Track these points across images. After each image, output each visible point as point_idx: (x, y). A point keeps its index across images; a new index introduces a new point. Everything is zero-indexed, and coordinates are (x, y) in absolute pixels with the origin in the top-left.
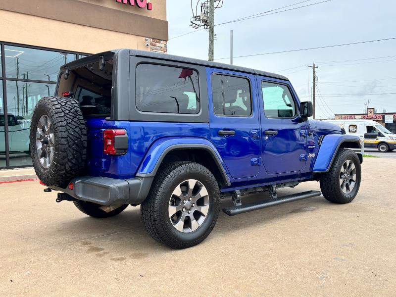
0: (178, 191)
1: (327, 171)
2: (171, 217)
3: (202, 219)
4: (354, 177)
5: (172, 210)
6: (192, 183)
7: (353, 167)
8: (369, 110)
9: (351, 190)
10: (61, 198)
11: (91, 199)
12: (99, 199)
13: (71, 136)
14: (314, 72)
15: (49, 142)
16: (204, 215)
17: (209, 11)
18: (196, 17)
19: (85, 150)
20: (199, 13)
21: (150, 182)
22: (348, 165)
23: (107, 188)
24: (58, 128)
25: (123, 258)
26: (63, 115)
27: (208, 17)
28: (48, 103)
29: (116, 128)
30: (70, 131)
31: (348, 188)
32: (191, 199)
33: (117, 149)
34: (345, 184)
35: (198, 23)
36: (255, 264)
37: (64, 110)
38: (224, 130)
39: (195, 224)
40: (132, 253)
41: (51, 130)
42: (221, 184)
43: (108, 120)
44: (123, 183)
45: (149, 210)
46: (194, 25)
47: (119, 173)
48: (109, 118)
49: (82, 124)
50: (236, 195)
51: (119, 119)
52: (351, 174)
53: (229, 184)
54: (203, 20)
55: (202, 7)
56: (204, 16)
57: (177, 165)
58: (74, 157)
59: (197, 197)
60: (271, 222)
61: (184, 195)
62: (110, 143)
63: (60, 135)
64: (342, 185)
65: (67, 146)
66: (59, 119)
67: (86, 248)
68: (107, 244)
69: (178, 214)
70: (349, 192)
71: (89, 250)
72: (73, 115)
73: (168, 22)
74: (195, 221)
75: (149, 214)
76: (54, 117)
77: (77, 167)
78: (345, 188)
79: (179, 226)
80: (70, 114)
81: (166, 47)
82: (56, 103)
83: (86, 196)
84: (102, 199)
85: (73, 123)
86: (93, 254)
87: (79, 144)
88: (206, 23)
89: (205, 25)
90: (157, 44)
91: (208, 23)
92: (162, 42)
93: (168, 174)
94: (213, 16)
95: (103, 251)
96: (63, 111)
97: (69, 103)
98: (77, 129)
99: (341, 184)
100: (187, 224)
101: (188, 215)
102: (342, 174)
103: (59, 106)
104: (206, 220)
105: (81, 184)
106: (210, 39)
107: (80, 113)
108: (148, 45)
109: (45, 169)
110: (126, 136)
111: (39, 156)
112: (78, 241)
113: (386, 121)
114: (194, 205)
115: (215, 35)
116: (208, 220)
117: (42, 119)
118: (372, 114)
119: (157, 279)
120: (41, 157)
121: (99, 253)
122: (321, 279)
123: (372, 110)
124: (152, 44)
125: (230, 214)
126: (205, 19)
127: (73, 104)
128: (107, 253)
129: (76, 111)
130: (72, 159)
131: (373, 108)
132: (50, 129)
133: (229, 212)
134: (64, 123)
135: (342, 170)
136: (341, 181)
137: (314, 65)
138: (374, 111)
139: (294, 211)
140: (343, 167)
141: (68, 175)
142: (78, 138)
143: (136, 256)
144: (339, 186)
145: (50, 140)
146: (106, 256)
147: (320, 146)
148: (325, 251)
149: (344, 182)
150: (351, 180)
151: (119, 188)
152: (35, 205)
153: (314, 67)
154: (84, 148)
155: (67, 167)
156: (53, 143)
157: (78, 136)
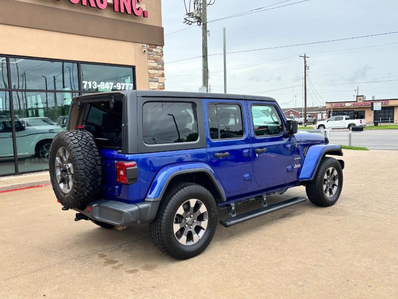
0: (181, 211)
1: (312, 179)
2: (176, 234)
3: (202, 233)
4: (337, 182)
5: (176, 227)
6: (193, 202)
7: (336, 173)
8: (359, 98)
9: (334, 194)
10: (79, 217)
11: (107, 221)
12: (114, 221)
13: (88, 167)
14: (305, 62)
15: (68, 171)
16: (204, 229)
17: (202, 8)
18: (189, 14)
19: (100, 178)
20: (192, 11)
21: (157, 205)
22: (331, 172)
23: (121, 212)
24: (77, 161)
25: (135, 270)
26: (80, 149)
27: (201, 14)
28: (66, 138)
29: (127, 160)
30: (86, 163)
31: (331, 192)
32: (192, 216)
33: (129, 179)
34: (328, 189)
35: (191, 19)
36: (248, 272)
37: (81, 144)
38: (219, 152)
39: (197, 237)
40: (143, 264)
41: (70, 161)
42: (218, 200)
43: (119, 153)
44: (134, 208)
45: (157, 228)
46: (188, 22)
47: (130, 199)
48: (120, 151)
49: (97, 156)
50: (232, 207)
51: (129, 153)
52: (334, 179)
53: (225, 199)
54: (196, 17)
55: (195, 4)
56: (197, 13)
57: (179, 187)
58: (91, 185)
59: (197, 214)
60: (263, 229)
61: (186, 213)
62: (122, 173)
63: (79, 167)
64: (326, 191)
65: (85, 176)
66: (77, 153)
67: (103, 260)
68: (120, 256)
69: (182, 230)
70: (332, 196)
71: (105, 262)
72: (89, 148)
73: (163, 28)
74: (196, 234)
75: (157, 232)
76: (72, 151)
77: (93, 193)
78: (328, 193)
79: (183, 240)
80: (86, 147)
81: (162, 52)
82: (73, 138)
83: (102, 218)
84: (116, 222)
85: (89, 156)
86: (109, 267)
87: (96, 174)
88: (199, 20)
89: (198, 21)
90: (154, 49)
91: (201, 20)
92: (158, 47)
93: (172, 197)
94: (205, 13)
95: (117, 264)
96: (80, 146)
97: (84, 137)
98: (93, 161)
99: (324, 189)
100: (190, 237)
101: (190, 230)
102: (325, 180)
103: (76, 141)
104: (205, 233)
105: (97, 208)
106: (203, 35)
107: (94, 146)
108: (144, 51)
109: (65, 194)
110: (136, 167)
111: (59, 182)
112: (94, 253)
113: (375, 109)
114: (195, 221)
115: (209, 31)
116: (207, 234)
117: (60, 150)
118: (361, 101)
119: (167, 290)
120: (60, 182)
121: (113, 265)
122: (302, 286)
123: (361, 98)
124: (149, 50)
125: (226, 226)
126: (198, 15)
127: (87, 137)
128: (121, 265)
129: (91, 144)
130: (89, 187)
131: (362, 96)
132: (69, 159)
133: (226, 224)
134: (82, 157)
135: (326, 177)
136: (325, 187)
137: (305, 55)
138: (363, 98)
139: (283, 216)
140: (326, 175)
141: (86, 200)
142: (94, 168)
143: (147, 268)
144: (322, 192)
145: (69, 169)
146: (121, 268)
147: (305, 157)
148: (307, 258)
149: (327, 187)
150: (334, 185)
151: (131, 212)
152: (49, 216)
153: (305, 57)
154: (100, 176)
155: (85, 194)
156: (72, 172)
157: (94, 166)
